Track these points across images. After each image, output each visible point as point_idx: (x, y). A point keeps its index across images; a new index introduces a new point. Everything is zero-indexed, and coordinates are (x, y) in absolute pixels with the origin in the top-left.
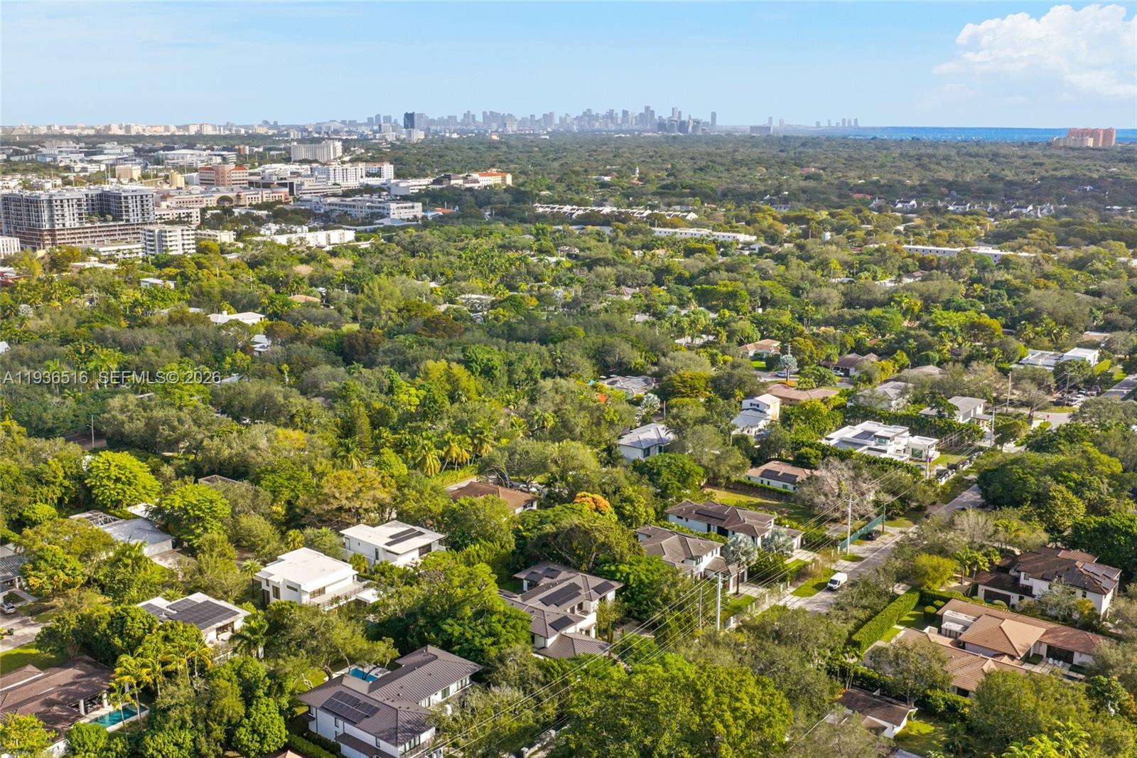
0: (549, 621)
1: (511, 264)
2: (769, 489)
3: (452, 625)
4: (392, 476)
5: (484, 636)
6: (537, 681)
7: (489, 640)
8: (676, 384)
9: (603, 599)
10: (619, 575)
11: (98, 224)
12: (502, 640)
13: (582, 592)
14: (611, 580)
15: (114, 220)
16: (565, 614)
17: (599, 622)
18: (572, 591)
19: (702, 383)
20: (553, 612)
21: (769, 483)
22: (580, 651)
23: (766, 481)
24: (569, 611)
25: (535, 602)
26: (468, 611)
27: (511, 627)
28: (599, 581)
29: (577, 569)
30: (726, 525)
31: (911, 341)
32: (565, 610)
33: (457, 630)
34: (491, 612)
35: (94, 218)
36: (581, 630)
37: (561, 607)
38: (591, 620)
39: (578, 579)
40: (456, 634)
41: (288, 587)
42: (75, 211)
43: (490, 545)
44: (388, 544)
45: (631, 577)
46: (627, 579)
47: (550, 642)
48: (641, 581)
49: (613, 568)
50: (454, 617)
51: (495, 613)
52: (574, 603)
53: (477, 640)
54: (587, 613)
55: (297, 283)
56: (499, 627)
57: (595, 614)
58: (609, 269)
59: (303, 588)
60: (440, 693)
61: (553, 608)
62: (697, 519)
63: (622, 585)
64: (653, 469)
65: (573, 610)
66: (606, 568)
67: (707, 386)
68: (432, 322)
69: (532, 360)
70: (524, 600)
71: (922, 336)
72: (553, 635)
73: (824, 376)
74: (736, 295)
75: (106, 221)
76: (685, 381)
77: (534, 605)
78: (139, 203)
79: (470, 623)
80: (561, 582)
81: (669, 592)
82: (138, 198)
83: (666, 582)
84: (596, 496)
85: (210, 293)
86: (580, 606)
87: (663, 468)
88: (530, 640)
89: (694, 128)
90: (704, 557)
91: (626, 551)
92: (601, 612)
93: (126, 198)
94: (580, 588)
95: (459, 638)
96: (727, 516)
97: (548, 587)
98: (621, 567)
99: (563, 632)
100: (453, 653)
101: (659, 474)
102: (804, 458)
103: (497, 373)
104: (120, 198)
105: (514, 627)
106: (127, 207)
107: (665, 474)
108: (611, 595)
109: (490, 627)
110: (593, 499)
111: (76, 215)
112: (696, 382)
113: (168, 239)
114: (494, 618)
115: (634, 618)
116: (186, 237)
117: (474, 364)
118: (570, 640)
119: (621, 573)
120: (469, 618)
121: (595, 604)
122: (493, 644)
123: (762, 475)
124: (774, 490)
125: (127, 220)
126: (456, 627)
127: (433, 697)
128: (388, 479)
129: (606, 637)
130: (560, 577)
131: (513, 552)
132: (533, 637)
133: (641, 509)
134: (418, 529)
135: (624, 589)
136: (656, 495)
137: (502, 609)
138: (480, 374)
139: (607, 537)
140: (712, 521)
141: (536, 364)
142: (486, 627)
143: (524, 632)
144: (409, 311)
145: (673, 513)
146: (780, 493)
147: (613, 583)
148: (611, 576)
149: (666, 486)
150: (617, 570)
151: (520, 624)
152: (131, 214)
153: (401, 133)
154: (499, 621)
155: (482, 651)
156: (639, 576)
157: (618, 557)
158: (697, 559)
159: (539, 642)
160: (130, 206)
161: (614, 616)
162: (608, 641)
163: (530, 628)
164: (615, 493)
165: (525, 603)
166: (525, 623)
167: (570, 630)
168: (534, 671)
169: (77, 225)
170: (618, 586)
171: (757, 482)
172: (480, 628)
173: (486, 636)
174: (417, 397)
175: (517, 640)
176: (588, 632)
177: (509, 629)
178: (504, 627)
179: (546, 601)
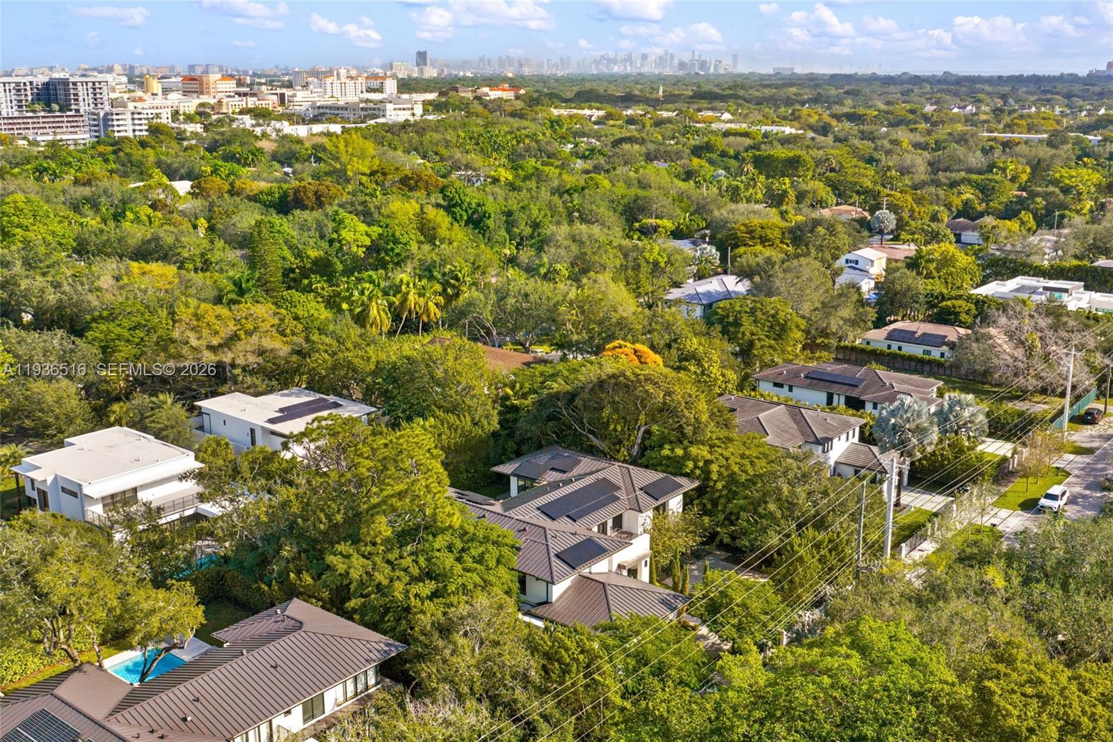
0: (557, 546)
1: (518, 142)
2: (903, 357)
3: (348, 557)
4: (296, 318)
5: (414, 580)
6: (525, 680)
7: (427, 588)
8: (739, 234)
9: (661, 509)
10: (691, 464)
11: (42, 114)
12: (451, 588)
13: (621, 494)
14: (675, 474)
15: (60, 110)
16: (589, 534)
17: (655, 553)
18: (604, 493)
19: (777, 233)
20: (565, 532)
21: (900, 348)
22: (621, 613)
23: (895, 346)
24: (595, 529)
25: (528, 512)
26: (383, 527)
27: (476, 561)
28: (652, 476)
29: (610, 457)
30: (862, 393)
31: (1039, 200)
32: (588, 528)
33: (357, 567)
34: (431, 528)
35: (37, 107)
36: (620, 567)
37: (581, 521)
38: (640, 547)
39: (614, 472)
40: (355, 575)
41: (64, 490)
42: (14, 97)
43: (452, 418)
44: (272, 421)
45: (714, 467)
46: (706, 473)
47: (558, 590)
48: (732, 479)
49: (679, 452)
50: (356, 540)
51: (443, 531)
52: (606, 515)
53: (399, 587)
54: (631, 535)
55: (253, 154)
56: (448, 560)
57: (647, 537)
58: (636, 147)
59: (86, 491)
60: (298, 711)
61: (564, 524)
62: (808, 387)
63: (696, 484)
64: (728, 316)
65: (603, 528)
66: (666, 452)
67: (784, 238)
68: (412, 179)
69: (540, 210)
70: (506, 510)
71: (1053, 193)
72: (564, 577)
73: (938, 233)
74: (798, 162)
75: (51, 111)
76: (752, 232)
77: (527, 519)
78: (90, 91)
79: (389, 550)
80: (579, 477)
81: (792, 493)
82: (90, 85)
83: (785, 473)
84: (639, 346)
85: (141, 163)
86: (618, 522)
87: (744, 315)
88: (515, 587)
89: (716, 67)
90: (835, 441)
91: (704, 418)
92: (657, 532)
93: (75, 84)
94: (618, 488)
95: (362, 584)
96: (861, 380)
97: (555, 486)
98: (694, 450)
99: (585, 571)
100: (348, 615)
101: (737, 323)
102: (950, 314)
103: (490, 223)
104: (68, 83)
105: (480, 560)
106: (76, 95)
107: (747, 326)
108: (675, 503)
109: (428, 560)
110: (636, 351)
111: (14, 103)
112: (768, 232)
113: (115, 123)
114: (440, 542)
115: (722, 546)
116: (136, 122)
117: (457, 209)
118: (596, 589)
119: (695, 461)
120: (387, 541)
121: (646, 518)
122: (435, 595)
123: (890, 337)
124: (911, 358)
125: (77, 111)
126: (357, 561)
127: (279, 720)
128: (290, 324)
129: (669, 581)
130: (576, 471)
131: (494, 434)
132: (522, 581)
133: (715, 371)
134: (332, 398)
135: (700, 491)
136: (735, 355)
137: (456, 521)
138: (467, 223)
139: (669, 393)
140: (834, 389)
141: (546, 215)
142: (422, 560)
143: (502, 570)
144: (384, 174)
145: (766, 379)
146: (921, 361)
147: (679, 480)
148: (675, 467)
149: (751, 344)
150: (687, 456)
151: (494, 552)
152: (81, 103)
153: (413, 71)
154: (450, 548)
155: (407, 609)
156: (728, 467)
157: (689, 430)
158: (825, 442)
159: (535, 590)
160: (80, 94)
161: (686, 542)
162: (675, 588)
163: (515, 561)
164: (669, 346)
165: (511, 513)
166: (505, 550)
167: (600, 568)
168: (518, 658)
169: (16, 114)
170: (689, 485)
171: (883, 347)
172: (407, 562)
173: (419, 579)
174: (367, 235)
175: (486, 585)
176: (633, 573)
177: (469, 562)
178: (459, 560)
179: (549, 512)
